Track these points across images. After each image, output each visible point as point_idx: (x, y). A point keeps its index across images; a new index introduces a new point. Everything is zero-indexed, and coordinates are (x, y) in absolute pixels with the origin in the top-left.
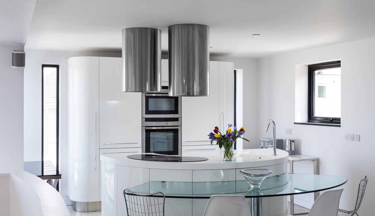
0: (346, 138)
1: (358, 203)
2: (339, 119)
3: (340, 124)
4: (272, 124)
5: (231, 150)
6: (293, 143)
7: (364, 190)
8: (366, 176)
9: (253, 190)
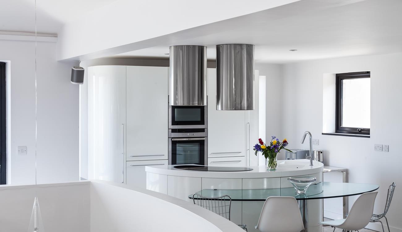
0: (376, 148)
1: (387, 206)
2: (369, 130)
3: (369, 135)
4: (308, 136)
5: (274, 160)
6: (321, 155)
7: (392, 195)
8: (393, 183)
9: (300, 195)
